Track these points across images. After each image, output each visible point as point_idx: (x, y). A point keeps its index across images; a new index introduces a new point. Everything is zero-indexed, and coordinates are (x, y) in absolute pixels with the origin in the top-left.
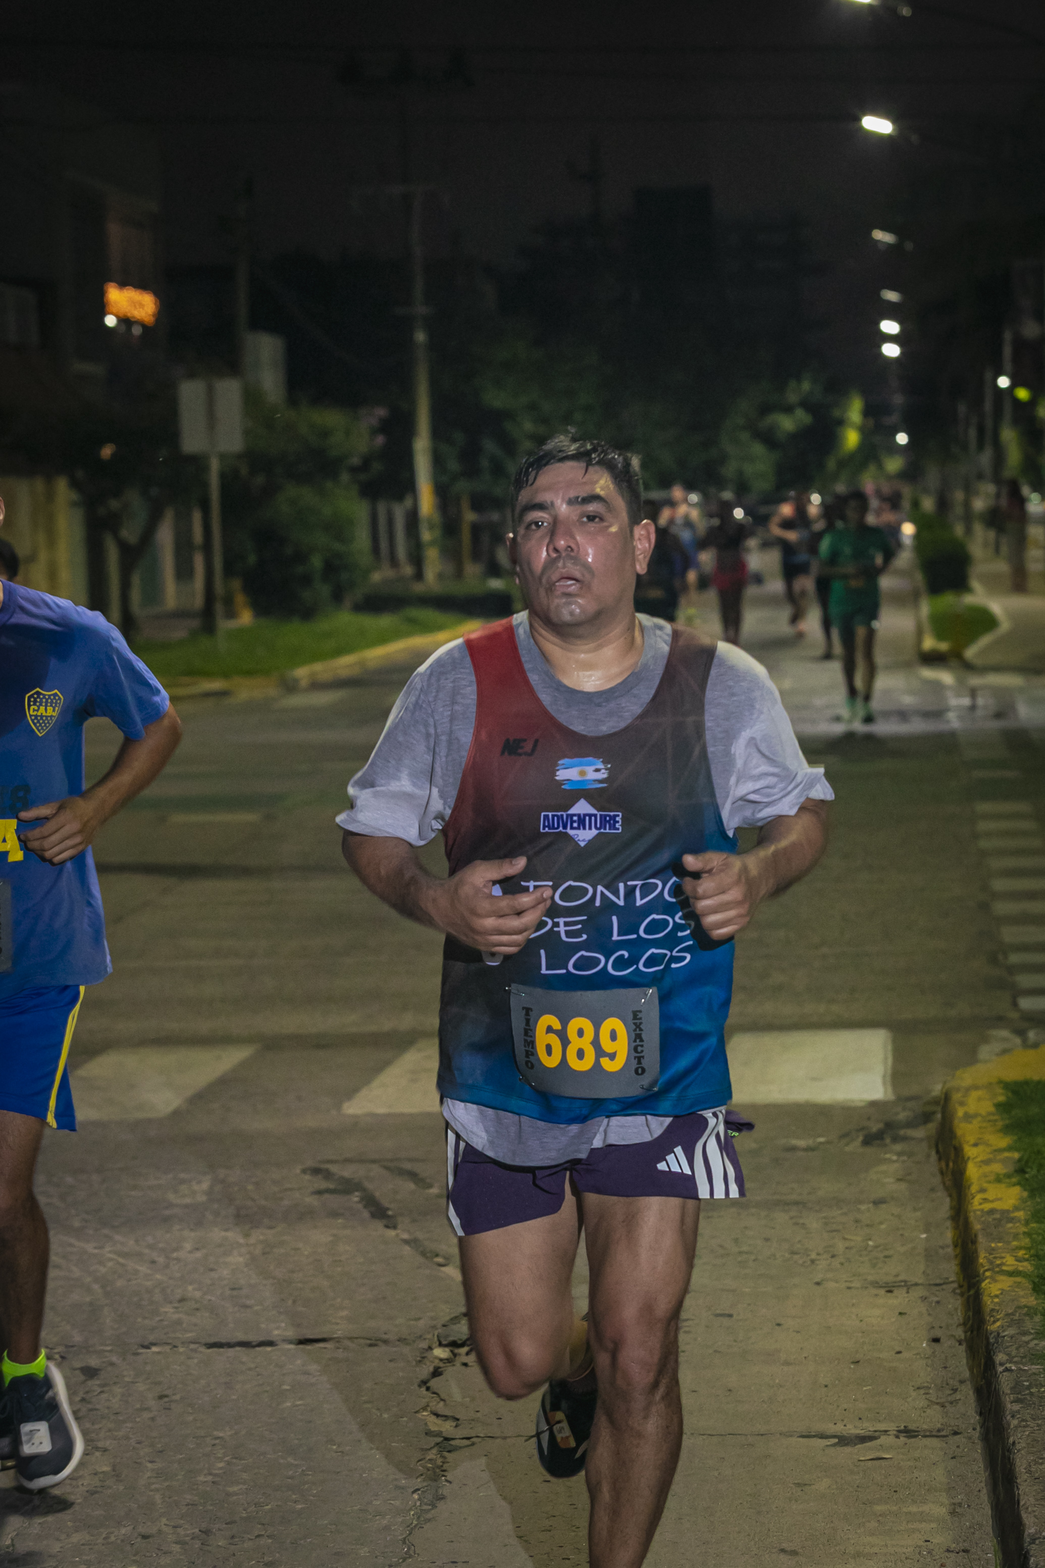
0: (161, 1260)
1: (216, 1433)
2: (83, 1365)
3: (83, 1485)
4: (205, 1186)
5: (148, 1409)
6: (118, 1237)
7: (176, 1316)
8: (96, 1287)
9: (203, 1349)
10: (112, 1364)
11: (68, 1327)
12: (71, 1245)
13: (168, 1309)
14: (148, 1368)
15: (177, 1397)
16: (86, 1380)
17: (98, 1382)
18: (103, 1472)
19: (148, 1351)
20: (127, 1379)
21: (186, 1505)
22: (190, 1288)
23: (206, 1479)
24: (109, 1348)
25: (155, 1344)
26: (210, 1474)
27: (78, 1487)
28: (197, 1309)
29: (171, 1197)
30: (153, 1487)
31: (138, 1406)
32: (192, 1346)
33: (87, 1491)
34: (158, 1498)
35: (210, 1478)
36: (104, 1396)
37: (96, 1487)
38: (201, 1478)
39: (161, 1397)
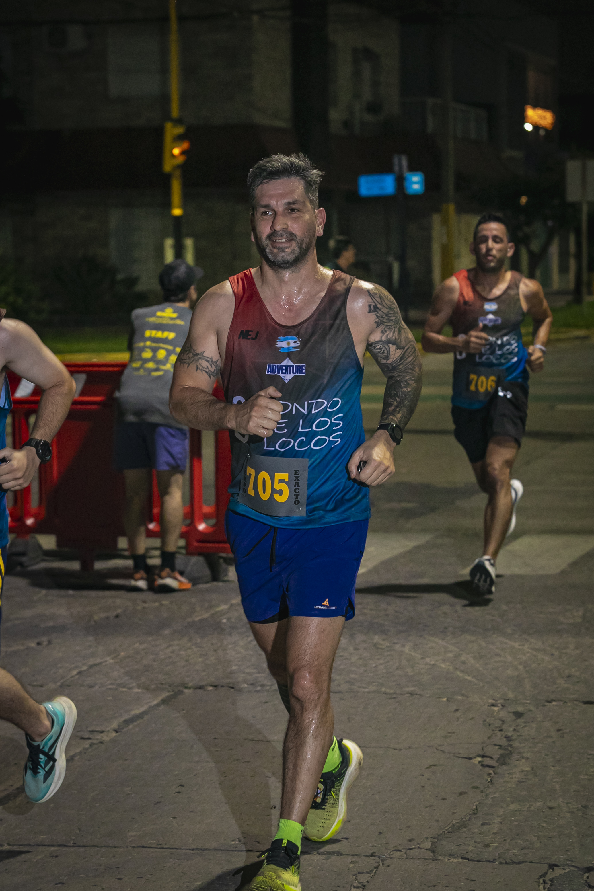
0: (557, 653)
1: (590, 752)
2: (515, 710)
3: (515, 777)
4: (581, 613)
5: (551, 737)
6: (532, 640)
7: (566, 685)
8: (521, 667)
9: (581, 704)
10: (530, 711)
11: (506, 689)
12: (506, 643)
13: (561, 681)
14: (551, 714)
15: (568, 731)
16: (516, 719)
17: (523, 720)
18: (526, 771)
19: (550, 704)
20: (539, 719)
21: (574, 791)
22: (573, 670)
23: (584, 778)
24: (528, 702)
25: (554, 701)
26: (587, 775)
27: (512, 778)
28: (578, 682)
29: (562, 619)
30: (555, 780)
31: (545, 735)
32: (575, 703)
33: (518, 781)
34: (557, 787)
35: (586, 777)
36: (526, 728)
37: (522, 779)
38: (582, 777)
39: (558, 730)
